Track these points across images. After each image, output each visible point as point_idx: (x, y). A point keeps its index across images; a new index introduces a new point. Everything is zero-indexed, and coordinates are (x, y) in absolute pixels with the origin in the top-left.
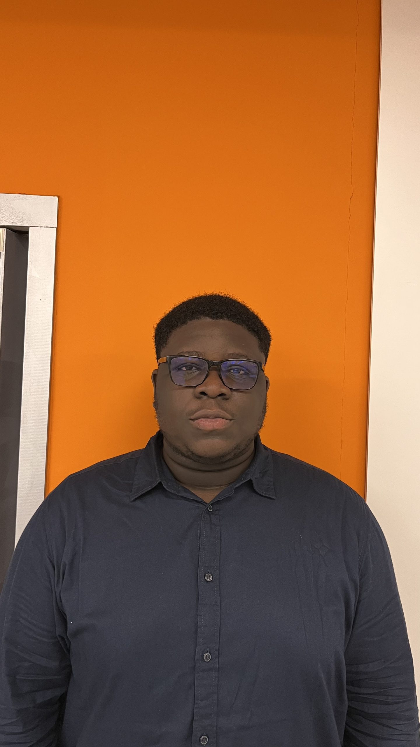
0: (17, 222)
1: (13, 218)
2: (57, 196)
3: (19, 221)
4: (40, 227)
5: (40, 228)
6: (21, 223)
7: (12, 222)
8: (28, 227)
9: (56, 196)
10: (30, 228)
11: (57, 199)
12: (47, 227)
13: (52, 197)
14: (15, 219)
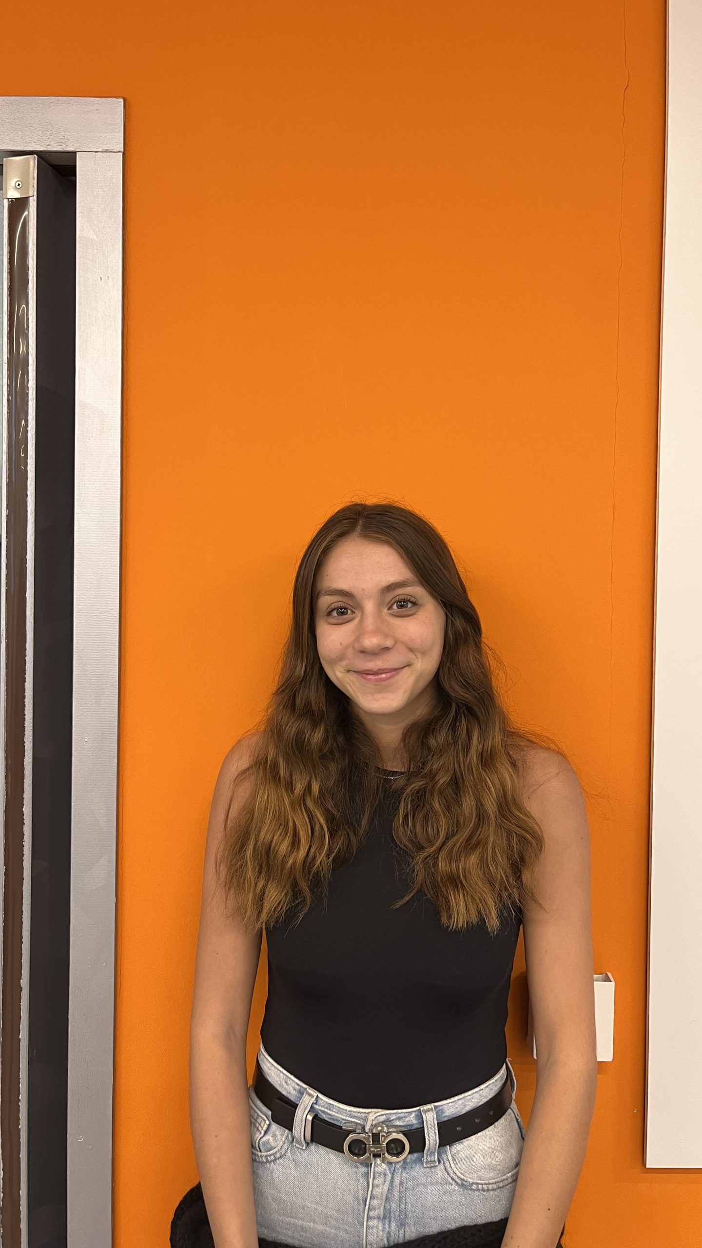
0: (55, 145)
1: (49, 138)
2: (122, 97)
3: (58, 142)
4: (96, 152)
5: (94, 153)
6: (62, 147)
7: (48, 144)
8: (74, 153)
9: (119, 97)
10: (78, 154)
11: (123, 102)
12: (106, 151)
13: (115, 99)
14: (52, 139)
